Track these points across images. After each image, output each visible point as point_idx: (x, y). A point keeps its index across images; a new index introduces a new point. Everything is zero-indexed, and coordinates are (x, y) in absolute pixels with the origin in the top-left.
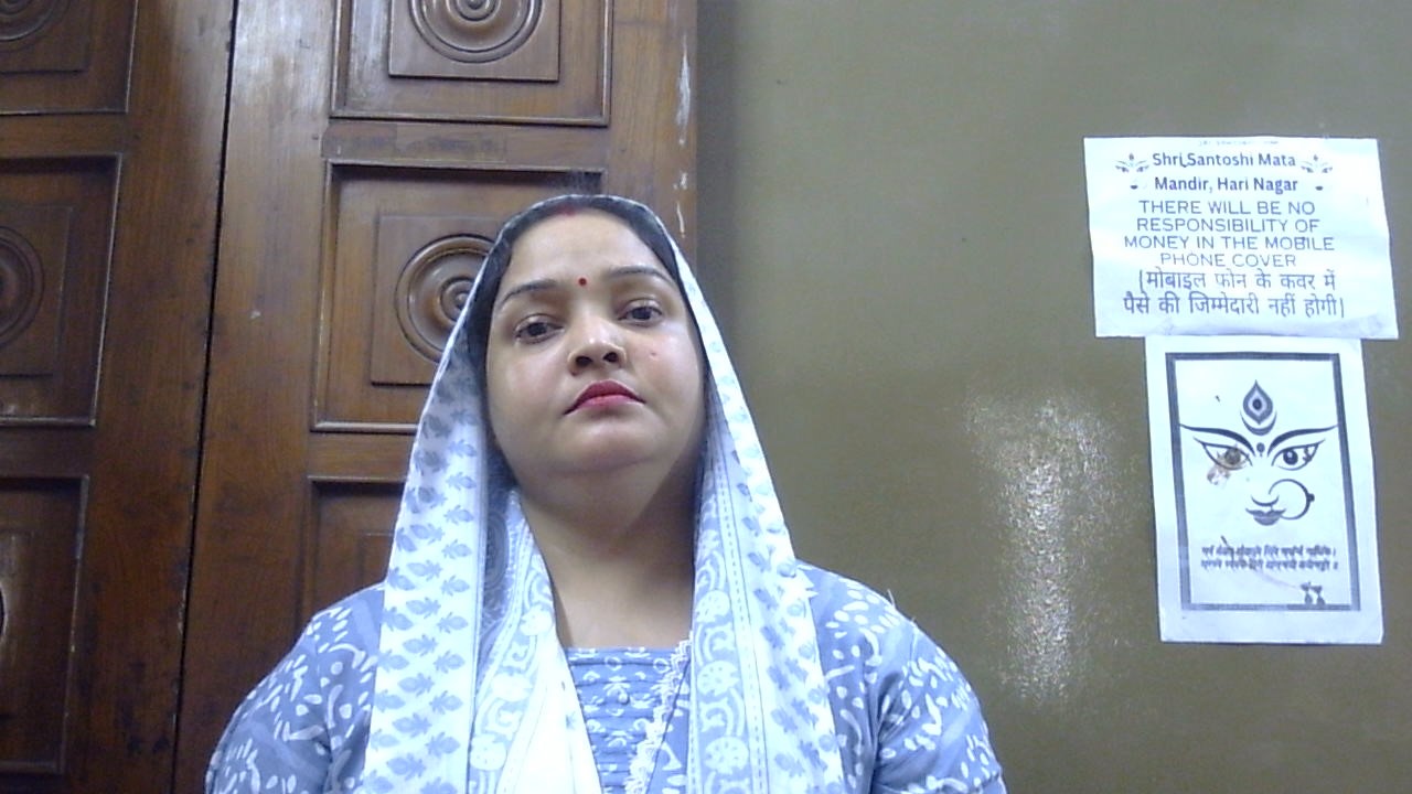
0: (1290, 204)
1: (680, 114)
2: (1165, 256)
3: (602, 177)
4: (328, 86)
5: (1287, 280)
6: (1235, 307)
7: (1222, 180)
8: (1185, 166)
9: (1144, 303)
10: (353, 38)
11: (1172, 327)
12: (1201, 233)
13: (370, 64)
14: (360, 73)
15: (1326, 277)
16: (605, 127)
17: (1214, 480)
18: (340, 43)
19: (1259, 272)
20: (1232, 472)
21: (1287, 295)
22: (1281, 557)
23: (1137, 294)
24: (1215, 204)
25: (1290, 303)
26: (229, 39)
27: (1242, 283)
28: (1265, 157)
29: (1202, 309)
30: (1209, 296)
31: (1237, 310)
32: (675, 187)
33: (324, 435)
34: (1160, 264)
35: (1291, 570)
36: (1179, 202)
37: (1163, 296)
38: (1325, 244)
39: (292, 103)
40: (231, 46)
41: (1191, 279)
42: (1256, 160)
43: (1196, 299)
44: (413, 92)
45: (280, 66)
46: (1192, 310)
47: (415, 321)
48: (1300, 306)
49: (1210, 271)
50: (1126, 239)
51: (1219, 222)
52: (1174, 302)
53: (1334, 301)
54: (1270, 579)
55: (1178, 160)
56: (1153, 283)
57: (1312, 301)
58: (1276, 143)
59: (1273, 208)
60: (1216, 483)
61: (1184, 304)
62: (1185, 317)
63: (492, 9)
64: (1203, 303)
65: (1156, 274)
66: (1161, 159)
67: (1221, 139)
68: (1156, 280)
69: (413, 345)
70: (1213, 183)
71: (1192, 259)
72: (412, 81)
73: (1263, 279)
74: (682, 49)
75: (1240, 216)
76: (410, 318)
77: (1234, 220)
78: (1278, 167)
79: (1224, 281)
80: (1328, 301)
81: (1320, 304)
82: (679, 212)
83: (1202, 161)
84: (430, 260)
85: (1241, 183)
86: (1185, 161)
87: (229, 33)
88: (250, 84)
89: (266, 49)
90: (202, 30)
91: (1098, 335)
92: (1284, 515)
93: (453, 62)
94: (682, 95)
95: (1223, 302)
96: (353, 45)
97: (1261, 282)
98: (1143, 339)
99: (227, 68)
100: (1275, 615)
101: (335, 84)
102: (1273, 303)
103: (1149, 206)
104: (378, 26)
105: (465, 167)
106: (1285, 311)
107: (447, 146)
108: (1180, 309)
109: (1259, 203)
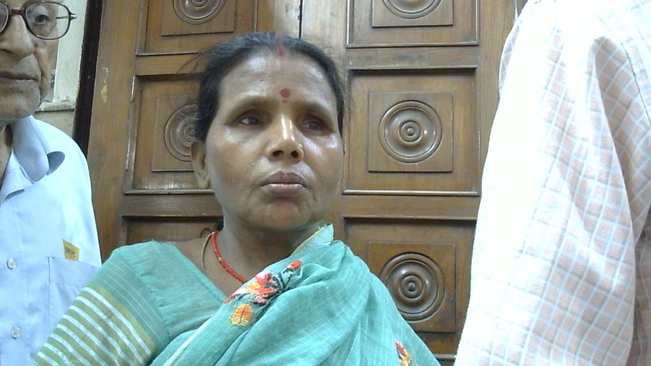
3: (477, 70)
4: (345, 34)
10: (355, 11)
13: (363, 22)
14: (359, 27)
16: (477, 46)
18: (350, 14)
26: (299, 14)
33: (348, 196)
39: (329, 43)
40: (300, 17)
44: (384, 34)
45: (323, 25)
47: (389, 143)
69: (387, 152)
72: (384, 29)
74: (515, 6)
76: (386, 140)
84: (394, 113)
87: (299, 11)
89: (316, 18)
90: (287, 11)
93: (402, 19)
96: (355, 14)
99: (299, 27)
101: (348, 32)
104: (366, 5)
105: (409, 68)
107: (402, 58)
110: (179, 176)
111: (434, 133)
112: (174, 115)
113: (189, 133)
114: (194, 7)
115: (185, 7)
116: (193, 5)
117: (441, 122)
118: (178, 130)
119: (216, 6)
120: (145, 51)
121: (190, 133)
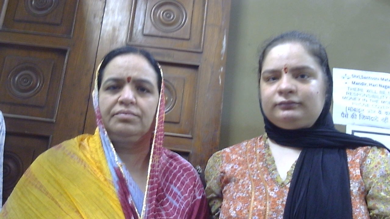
0: (389, 92)
1: (222, 51)
2: (354, 103)
3: (200, 67)
4: (127, 35)
5: (386, 113)
6: (372, 119)
7: (370, 84)
8: (360, 79)
9: (347, 115)
10: (134, 24)
11: (354, 123)
12: (364, 98)
13: (139, 31)
14: (136, 33)
16: (201, 53)
18: (131, 25)
19: (379, 110)
21: (386, 117)
23: (345, 113)
24: (368, 90)
26: (101, 20)
27: (374, 113)
28: (382, 79)
29: (363, 119)
30: (365, 115)
31: (372, 120)
32: (219, 71)
34: (352, 105)
36: (358, 89)
37: (352, 114)
39: (117, 40)
40: (102, 23)
41: (360, 110)
42: (380, 79)
43: (361, 116)
44: (150, 39)
45: (114, 29)
46: (360, 119)
49: (365, 108)
50: (343, 97)
51: (369, 95)
52: (355, 116)
55: (358, 77)
56: (350, 110)
59: (384, 92)
61: (358, 117)
62: (358, 121)
63: (173, 19)
64: (363, 117)
66: (354, 76)
68: (350, 109)
70: (368, 84)
71: (361, 105)
72: (150, 37)
74: (224, 33)
77: (373, 95)
78: (386, 82)
79: (369, 111)
82: (220, 77)
83: (365, 78)
85: (375, 85)
86: (361, 77)
88: (106, 34)
89: (111, 25)
90: (95, 17)
93: (161, 32)
94: (223, 46)
95: (369, 118)
96: (134, 25)
97: (380, 113)
98: (345, 126)
99: (100, 29)
101: (129, 35)
102: (382, 119)
104: (141, 21)
106: (386, 121)
107: (158, 55)
108: (357, 118)
109: (380, 91)
111: (172, 100)
112: (15, 69)
113: (23, 82)
117: (176, 94)
118: (17, 78)
119: (51, 7)
121: (24, 80)
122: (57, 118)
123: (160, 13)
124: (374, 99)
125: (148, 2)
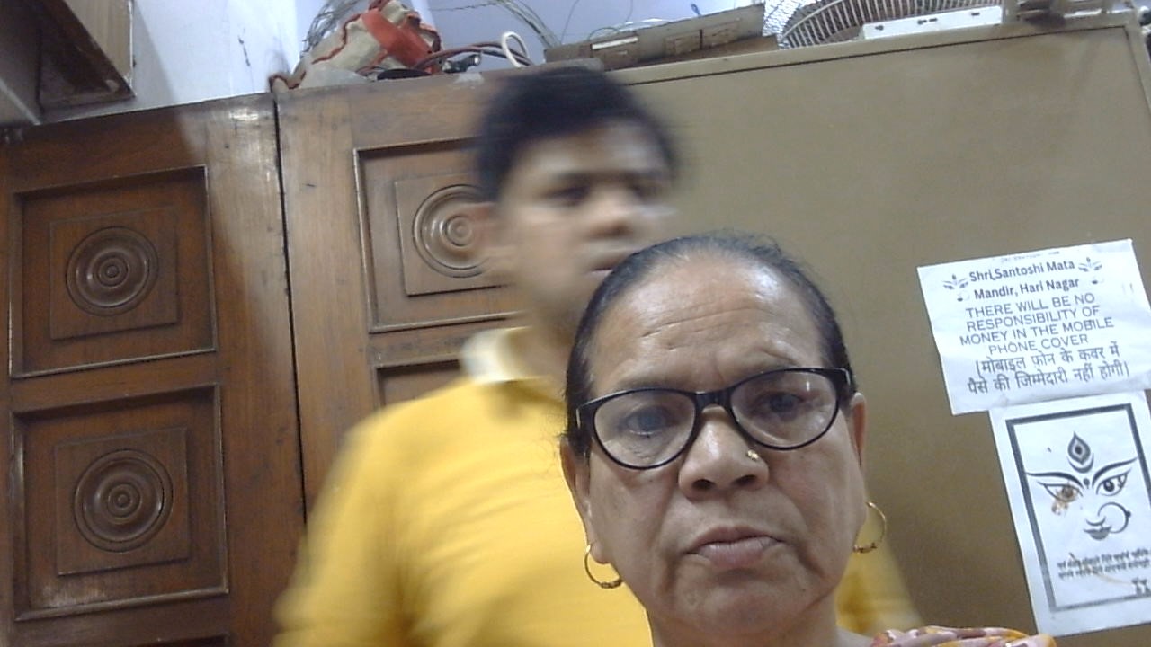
0: (1076, 297)
2: (993, 348)
4: (364, 310)
5: (1083, 353)
6: (1050, 379)
7: (1024, 286)
8: (994, 279)
9: (983, 384)
10: (376, 273)
11: (1007, 400)
12: (1014, 327)
13: (392, 290)
14: (385, 297)
15: (1111, 347)
17: (1057, 511)
18: (369, 278)
19: (1062, 351)
20: (1070, 504)
21: (1086, 364)
22: (1114, 562)
23: (977, 379)
24: (1021, 304)
25: (1089, 371)
27: (1052, 361)
28: (1051, 265)
29: (1026, 384)
30: (1030, 373)
31: (1052, 382)
34: (989, 355)
35: (1122, 571)
36: (995, 306)
37: (996, 378)
38: (1106, 323)
41: (1015, 362)
42: (1045, 267)
43: (1021, 377)
44: (426, 306)
46: (1019, 386)
48: (1097, 372)
49: (1027, 355)
50: (962, 339)
51: (1028, 317)
52: (1005, 382)
53: (1120, 365)
54: (1109, 580)
55: (988, 276)
57: (1104, 368)
58: (1058, 253)
59: (1064, 301)
60: (1059, 514)
61: (1013, 383)
62: (1015, 391)
64: (1026, 380)
65: (988, 363)
66: (976, 276)
67: (1017, 255)
68: (989, 367)
70: (1017, 289)
71: (1013, 348)
72: (424, 297)
73: (1067, 356)
75: (1041, 311)
77: (1037, 314)
78: (1062, 271)
79: (1038, 361)
80: (1116, 366)
81: (1111, 369)
83: (1006, 274)
85: (1037, 286)
86: (994, 275)
87: (285, 280)
90: (265, 282)
91: (954, 413)
92: (1113, 530)
93: (454, 279)
95: (1041, 377)
97: (1065, 358)
98: (987, 413)
99: (288, 307)
100: (1116, 606)
102: (1077, 372)
103: (973, 312)
104: (393, 260)
106: (1087, 377)
108: (1010, 386)
109: (1053, 299)
110: (108, 580)
112: (87, 474)
113: (118, 504)
114: (104, 287)
115: (87, 289)
116: (101, 283)
118: (98, 498)
119: (143, 281)
120: (25, 369)
121: (119, 499)
122: (230, 581)
123: (437, 227)
124: (1043, 326)
125: (399, 205)
